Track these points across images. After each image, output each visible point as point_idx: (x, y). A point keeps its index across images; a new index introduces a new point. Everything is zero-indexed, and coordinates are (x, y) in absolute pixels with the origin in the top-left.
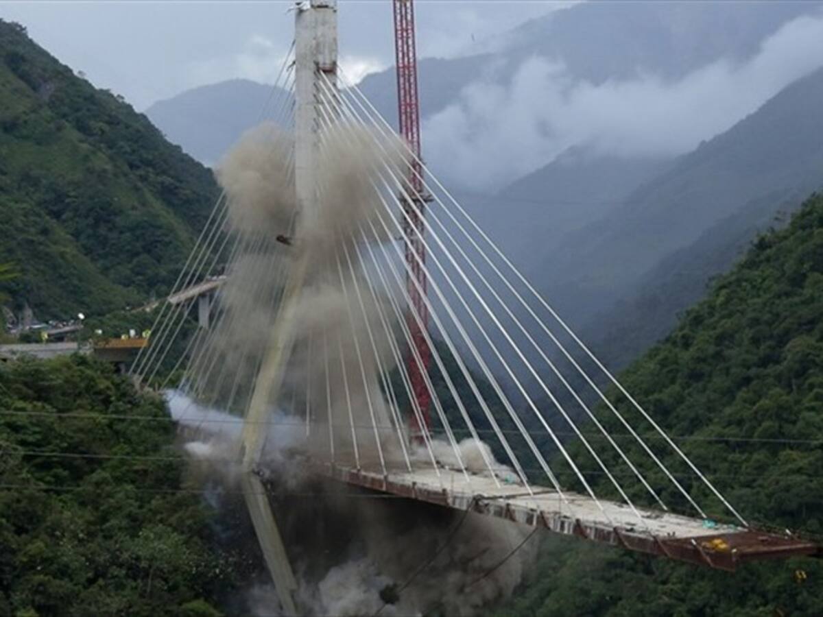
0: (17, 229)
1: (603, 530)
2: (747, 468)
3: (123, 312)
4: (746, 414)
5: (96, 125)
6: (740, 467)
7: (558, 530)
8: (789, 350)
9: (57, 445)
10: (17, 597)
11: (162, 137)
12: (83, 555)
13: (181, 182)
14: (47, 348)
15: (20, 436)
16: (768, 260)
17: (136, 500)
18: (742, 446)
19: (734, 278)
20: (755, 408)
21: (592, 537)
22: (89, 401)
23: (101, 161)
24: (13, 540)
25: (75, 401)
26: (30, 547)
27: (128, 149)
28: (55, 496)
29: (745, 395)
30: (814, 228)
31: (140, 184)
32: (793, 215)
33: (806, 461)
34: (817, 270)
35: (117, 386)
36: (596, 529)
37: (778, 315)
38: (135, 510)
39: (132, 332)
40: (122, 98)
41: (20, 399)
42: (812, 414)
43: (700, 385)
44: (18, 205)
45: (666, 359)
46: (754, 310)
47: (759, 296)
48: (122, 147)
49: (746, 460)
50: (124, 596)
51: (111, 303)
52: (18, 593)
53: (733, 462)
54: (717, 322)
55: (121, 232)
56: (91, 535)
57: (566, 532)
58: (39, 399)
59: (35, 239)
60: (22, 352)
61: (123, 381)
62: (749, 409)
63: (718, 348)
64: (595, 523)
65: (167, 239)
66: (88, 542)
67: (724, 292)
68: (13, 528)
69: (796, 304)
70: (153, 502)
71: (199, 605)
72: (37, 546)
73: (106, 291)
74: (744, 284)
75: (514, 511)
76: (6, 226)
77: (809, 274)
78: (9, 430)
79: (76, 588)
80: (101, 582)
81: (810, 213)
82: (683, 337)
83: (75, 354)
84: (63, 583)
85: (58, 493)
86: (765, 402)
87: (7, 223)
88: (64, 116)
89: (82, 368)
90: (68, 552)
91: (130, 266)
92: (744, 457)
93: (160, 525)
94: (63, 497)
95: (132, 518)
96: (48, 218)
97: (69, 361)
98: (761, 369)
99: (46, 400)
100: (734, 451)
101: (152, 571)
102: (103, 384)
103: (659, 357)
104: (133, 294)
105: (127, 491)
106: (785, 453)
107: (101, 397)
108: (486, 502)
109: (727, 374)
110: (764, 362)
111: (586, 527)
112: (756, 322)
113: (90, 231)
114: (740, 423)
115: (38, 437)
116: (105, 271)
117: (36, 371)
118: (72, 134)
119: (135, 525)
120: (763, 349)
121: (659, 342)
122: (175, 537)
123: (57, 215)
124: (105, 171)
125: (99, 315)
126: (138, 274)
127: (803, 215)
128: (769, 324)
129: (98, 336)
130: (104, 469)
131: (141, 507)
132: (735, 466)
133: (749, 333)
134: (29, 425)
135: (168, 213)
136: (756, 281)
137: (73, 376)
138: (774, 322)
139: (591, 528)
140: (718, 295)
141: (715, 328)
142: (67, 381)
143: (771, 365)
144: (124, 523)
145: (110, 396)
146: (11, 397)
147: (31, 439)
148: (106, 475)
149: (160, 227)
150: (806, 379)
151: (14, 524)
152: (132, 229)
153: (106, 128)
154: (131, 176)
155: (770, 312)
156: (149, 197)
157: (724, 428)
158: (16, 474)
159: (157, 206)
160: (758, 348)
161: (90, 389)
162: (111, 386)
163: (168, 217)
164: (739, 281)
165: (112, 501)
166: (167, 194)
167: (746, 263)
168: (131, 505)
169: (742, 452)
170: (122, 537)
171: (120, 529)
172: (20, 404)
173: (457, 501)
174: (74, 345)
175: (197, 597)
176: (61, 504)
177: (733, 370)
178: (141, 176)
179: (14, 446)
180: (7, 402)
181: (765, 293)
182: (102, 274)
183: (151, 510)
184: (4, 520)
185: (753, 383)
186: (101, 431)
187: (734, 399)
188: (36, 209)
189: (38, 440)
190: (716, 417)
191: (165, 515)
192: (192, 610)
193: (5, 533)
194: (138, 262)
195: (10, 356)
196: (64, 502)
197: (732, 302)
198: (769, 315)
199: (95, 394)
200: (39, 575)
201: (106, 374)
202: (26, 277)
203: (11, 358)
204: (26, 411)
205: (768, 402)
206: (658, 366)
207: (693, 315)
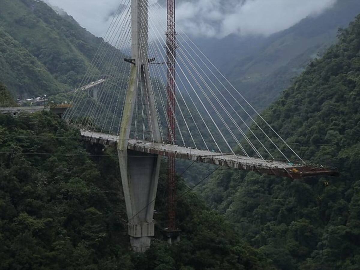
0: (21, 61)
2: (307, 152)
3: (63, 94)
4: (307, 131)
5: (52, 21)
8: (323, 106)
9: (36, 147)
10: (19, 208)
11: (79, 24)
12: (46, 191)
13: (86, 42)
14: (32, 108)
15: (21, 144)
16: (314, 71)
17: (67, 168)
18: (307, 143)
19: (301, 78)
20: (310, 129)
22: (49, 129)
23: (54, 35)
24: (18, 185)
25: (43, 129)
26: (25, 187)
27: (65, 29)
28: (35, 167)
29: (306, 124)
30: (332, 58)
31: (70, 43)
32: (324, 54)
33: (330, 150)
34: (334, 75)
35: (59, 123)
37: (319, 93)
38: (67, 172)
39: (66, 102)
40: (63, 10)
41: (21, 129)
42: (333, 131)
43: (289, 120)
44: (22, 52)
45: (275, 110)
46: (310, 91)
47: (311, 85)
48: (63, 29)
49: (307, 149)
50: (62, 207)
51: (59, 90)
52: (20, 206)
53: (302, 150)
54: (295, 95)
55: (63, 62)
56: (49, 183)
58: (29, 129)
59: (28, 65)
60: (22, 110)
61: (62, 121)
62: (308, 130)
63: (296, 106)
65: (81, 65)
66: (48, 185)
67: (297, 83)
68: (18, 180)
69: (326, 88)
70: (74, 169)
71: (92, 209)
72: (28, 187)
73: (56, 85)
74: (306, 80)
76: (17, 60)
77: (331, 76)
78: (17, 141)
79: (43, 204)
80: (53, 201)
81: (330, 53)
82: (282, 101)
83: (43, 111)
84: (38, 202)
85: (36, 166)
88: (40, 17)
89: (45, 116)
90: (40, 189)
91: (67, 76)
92: (306, 148)
93: (77, 178)
94: (38, 167)
95: (66, 175)
96: (33, 57)
97: (41, 113)
98: (313, 114)
99: (32, 129)
101: (73, 196)
102: (54, 122)
103: (273, 109)
104: (67, 87)
105: (63, 164)
106: (322, 147)
107: (53, 128)
109: (300, 116)
110: (314, 111)
112: (310, 95)
113: (50, 62)
114: (305, 135)
115: (29, 144)
116: (56, 78)
117: (28, 117)
118: (43, 24)
119: (67, 178)
120: (313, 106)
121: (273, 103)
122: (83, 182)
123: (37, 56)
124: (56, 38)
125: (54, 95)
126: (69, 78)
127: (328, 54)
128: (315, 96)
129: (52, 103)
130: (55, 156)
131: (69, 171)
132: (303, 152)
133: (308, 100)
134: (25, 139)
135: (81, 54)
136: (310, 79)
137: (42, 119)
138: (317, 95)
140: (295, 85)
141: (294, 98)
142: (39, 121)
143: (316, 112)
144: (63, 177)
145: (57, 127)
146: (17, 128)
147: (26, 145)
148: (55, 158)
149: (78, 60)
150: (330, 117)
151: (19, 179)
152: (67, 61)
153: (57, 21)
154: (67, 40)
155: (316, 91)
156: (73, 48)
157: (298, 137)
158: (20, 158)
159: (77, 52)
160: (311, 106)
161: (49, 124)
162: (57, 123)
163: (81, 56)
164: (303, 79)
165: (57, 169)
166: (81, 47)
167: (306, 72)
168: (65, 170)
169: (306, 147)
170: (62, 183)
171: (61, 180)
172: (22, 131)
174: (43, 107)
175: (91, 206)
176: (37, 170)
177: (302, 114)
178: (70, 40)
179: (19, 147)
180: (16, 130)
181: (314, 84)
182: (55, 79)
183: (73, 172)
184: (14, 177)
185: (309, 119)
186: (53, 141)
187: (302, 126)
188: (28, 53)
189: (28, 145)
190: (295, 133)
191: (79, 174)
192: (90, 211)
193: (15, 182)
194: (69, 74)
195: (17, 112)
196: (39, 170)
197: (301, 88)
198: (315, 92)
199: (51, 126)
200: (28, 199)
201: (55, 118)
202: (25, 80)
203: (17, 113)
204: (23, 134)
205: (315, 126)
206: (273, 113)
207: (286, 93)
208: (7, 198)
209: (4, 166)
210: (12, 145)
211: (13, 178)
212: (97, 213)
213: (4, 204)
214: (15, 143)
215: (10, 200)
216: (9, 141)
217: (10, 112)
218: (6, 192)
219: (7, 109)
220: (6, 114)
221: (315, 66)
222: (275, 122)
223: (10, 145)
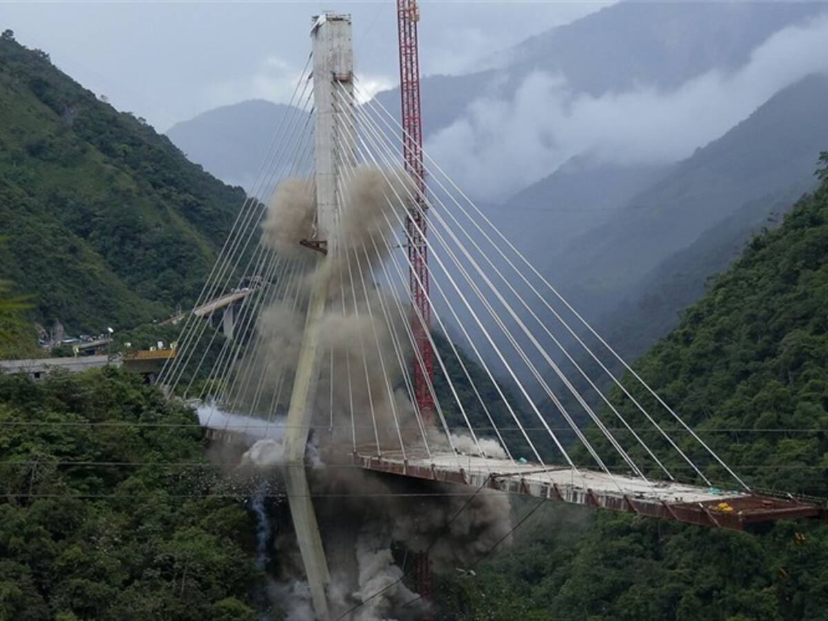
0: (47, 249)
1: (613, 498)
2: (747, 457)
3: (150, 325)
4: (746, 405)
5: (119, 147)
6: (742, 456)
7: (571, 501)
8: (785, 344)
9: (90, 454)
10: (55, 601)
11: (183, 156)
12: (119, 559)
13: (203, 199)
14: (79, 362)
15: (55, 447)
16: (763, 259)
17: (169, 505)
18: (743, 436)
19: (730, 277)
20: (754, 399)
21: (604, 505)
22: (121, 411)
23: (126, 181)
24: (51, 546)
25: (107, 411)
26: (67, 552)
27: (151, 169)
28: (90, 502)
29: (745, 388)
30: (806, 227)
31: (163, 202)
32: (785, 216)
33: (803, 448)
34: (810, 268)
35: (147, 396)
36: (607, 497)
37: (773, 311)
38: (167, 514)
39: (160, 344)
40: (144, 120)
41: (53, 411)
42: (809, 403)
43: (701, 379)
44: (46, 225)
45: (668, 355)
46: (751, 307)
47: (755, 294)
48: (146, 167)
49: (748, 449)
50: (159, 596)
51: (139, 316)
52: (57, 597)
53: (734, 451)
54: (717, 319)
55: (147, 249)
56: (126, 539)
57: (578, 502)
58: (72, 410)
59: (64, 257)
60: (55, 366)
61: (153, 392)
62: (749, 401)
63: (717, 344)
64: (606, 492)
65: (191, 254)
66: (123, 545)
67: (722, 290)
68: (51, 534)
69: (790, 300)
70: (185, 505)
71: (231, 602)
72: (74, 551)
73: (133, 305)
74: (742, 282)
75: (529, 486)
76: (36, 245)
77: (802, 271)
78: (44, 441)
79: (113, 590)
80: (136, 583)
81: (801, 214)
82: (684, 334)
83: (107, 367)
84: (100, 585)
85: (93, 500)
86: (762, 394)
87: (36, 242)
88: (88, 139)
89: (111, 379)
90: (105, 557)
91: (157, 281)
92: (745, 446)
93: (193, 527)
94: (96, 503)
95: (165, 521)
96: (75, 236)
97: (100, 373)
98: (759, 363)
99: (79, 411)
100: (735, 441)
101: (185, 571)
102: (133, 394)
103: (663, 354)
104: (159, 307)
105: (159, 496)
106: (783, 441)
107: (132, 407)
108: (502, 478)
109: (727, 368)
110: (762, 356)
111: (598, 496)
112: (753, 317)
113: (117, 249)
114: (740, 414)
115: (73, 446)
116: (132, 286)
117: (68, 383)
118: (97, 156)
119: (168, 527)
120: (760, 344)
121: (661, 339)
122: (207, 537)
123: (84, 234)
124: (129, 190)
125: (128, 329)
126: (164, 288)
127: (795, 216)
128: (766, 320)
129: (127, 349)
130: (137, 476)
131: (173, 511)
132: (737, 455)
133: (746, 329)
134: (63, 436)
135: (192, 229)
136: (752, 279)
137: (104, 388)
138: (770, 318)
139: (602, 497)
140: (716, 293)
141: (713, 325)
142: (99, 393)
143: (768, 358)
144: (158, 527)
145: (141, 406)
146: (43, 409)
147: (64, 449)
148: (139, 480)
149: (184, 243)
150: (802, 371)
151: (51, 531)
152: (157, 246)
153: (129, 149)
154: (156, 195)
155: (766, 308)
156: (171, 213)
157: (725, 419)
158: (53, 482)
159: (180, 222)
160: (755, 343)
161: (122, 399)
162: (142, 396)
163: (190, 233)
164: (736, 280)
165: (144, 505)
166: (190, 211)
167: (742, 261)
168: (163, 509)
169: (742, 442)
170: (156, 539)
171: (154, 532)
172: (54, 415)
173: (475, 480)
174: (105, 358)
175: (228, 595)
176: (96, 510)
177: (732, 365)
178: (164, 195)
179: (50, 456)
180: (41, 414)
181: (761, 290)
182: (129, 289)
183: (182, 513)
184: (41, 528)
185: (751, 376)
186: (132, 440)
187: (734, 392)
188: (64, 228)
189: (72, 450)
190: (717, 409)
191: (196, 518)
192: (224, 607)
193: (43, 539)
194: (164, 276)
195: (43, 370)
196: (99, 508)
197: (729, 300)
198: (765, 311)
199: (126, 404)
200: (77, 578)
201: (136, 385)
202: (56, 294)
203: (44, 372)
204: (59, 422)
205: (766, 394)
206: (661, 363)
207: (692, 313)
208: (24, 577)
209: (15, 500)
210: (33, 450)
211: (39, 529)
212: (244, 611)
213: (20, 592)
214: (40, 446)
215: (31, 581)
216: (26, 440)
217: (26, 370)
218: (23, 563)
219: (18, 363)
220: (16, 377)
221: (765, 247)
222: (668, 385)
223: (27, 451)
